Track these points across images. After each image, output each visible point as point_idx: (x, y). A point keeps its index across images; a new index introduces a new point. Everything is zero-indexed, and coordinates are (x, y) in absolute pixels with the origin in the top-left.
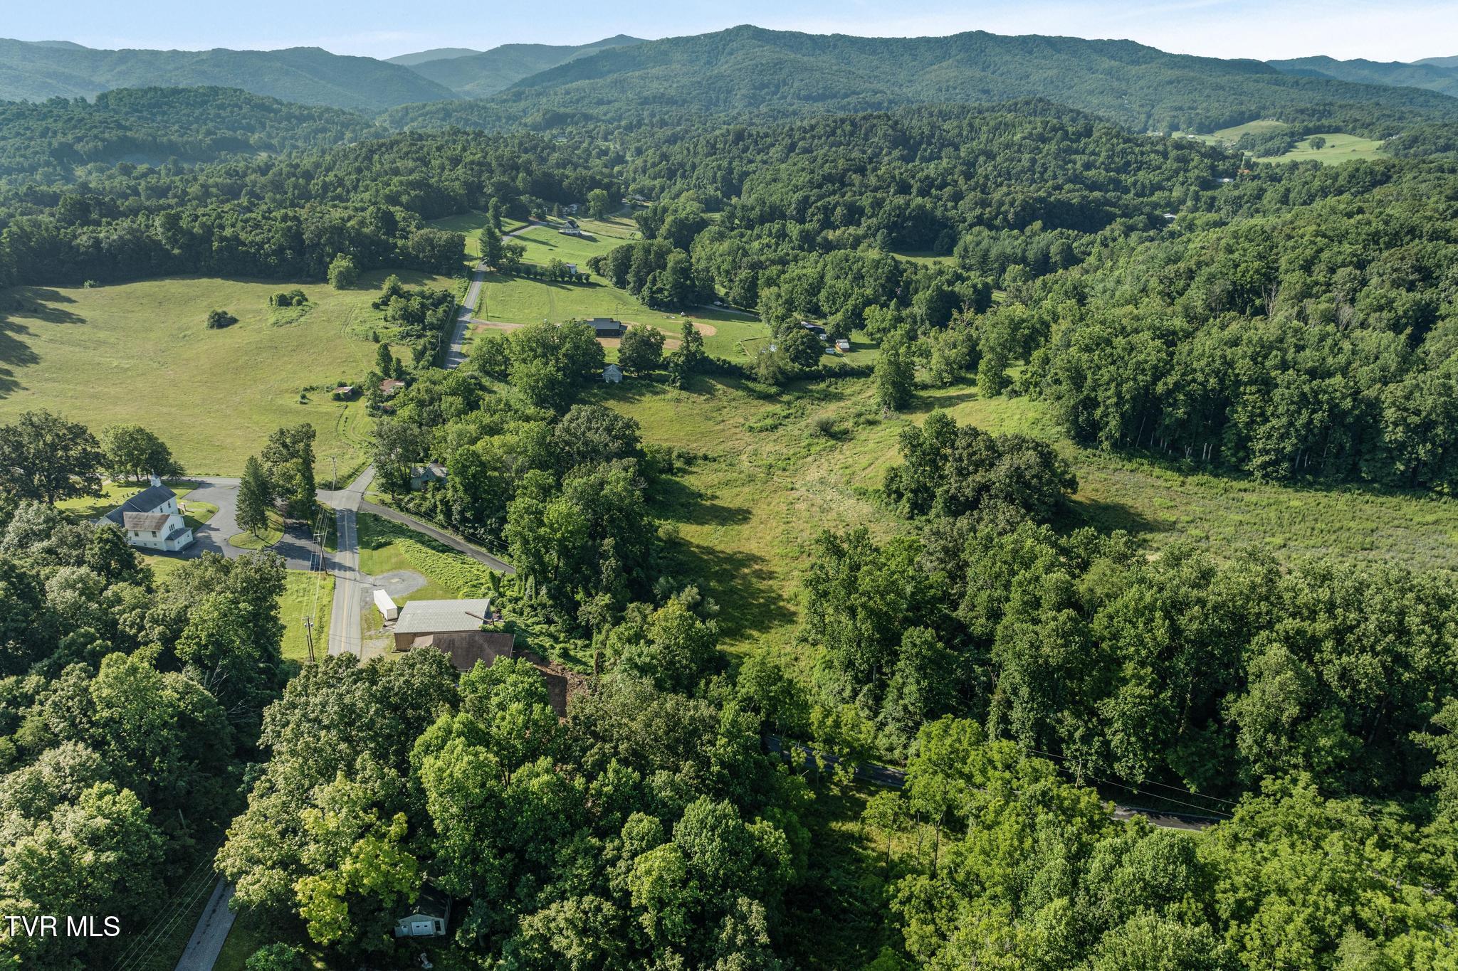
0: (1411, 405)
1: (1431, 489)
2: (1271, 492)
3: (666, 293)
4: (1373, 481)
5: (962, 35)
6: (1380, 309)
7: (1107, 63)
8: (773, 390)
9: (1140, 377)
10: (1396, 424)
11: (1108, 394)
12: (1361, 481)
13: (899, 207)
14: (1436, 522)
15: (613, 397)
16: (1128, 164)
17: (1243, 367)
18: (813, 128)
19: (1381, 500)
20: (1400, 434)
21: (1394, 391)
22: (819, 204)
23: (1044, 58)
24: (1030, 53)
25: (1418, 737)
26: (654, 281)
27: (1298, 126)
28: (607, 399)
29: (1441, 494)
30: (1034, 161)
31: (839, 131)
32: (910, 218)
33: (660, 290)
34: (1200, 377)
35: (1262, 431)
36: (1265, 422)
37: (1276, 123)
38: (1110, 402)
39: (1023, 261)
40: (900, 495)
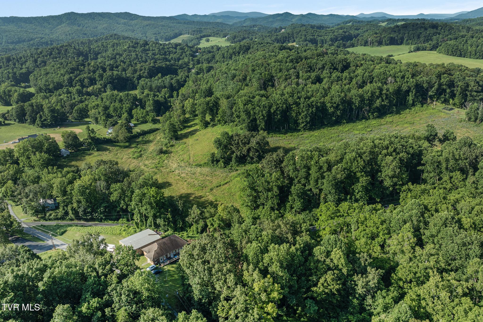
0: (333, 101)
1: (341, 123)
2: (307, 134)
3: (49, 120)
4: (328, 124)
5: (65, 14)
6: (308, 79)
7: (123, 21)
8: (127, 144)
9: (266, 109)
10: (330, 108)
11: (260, 115)
12: (325, 125)
13: (110, 76)
14: (348, 130)
15: (73, 160)
16: (165, 52)
17: (290, 100)
18: (41, 53)
19: (332, 128)
20: (332, 110)
21: (327, 98)
22: (77, 79)
23: (99, 20)
24: (94, 19)
25: (420, 168)
26: (41, 117)
27: (198, 36)
28: (71, 162)
29: (344, 123)
30: (137, 55)
31: (53, 53)
32: (115, 79)
33: (45, 120)
34: (281, 105)
35: (300, 117)
36: (300, 114)
37: (188, 36)
38: (260, 118)
39: (165, 87)
40: (218, 161)
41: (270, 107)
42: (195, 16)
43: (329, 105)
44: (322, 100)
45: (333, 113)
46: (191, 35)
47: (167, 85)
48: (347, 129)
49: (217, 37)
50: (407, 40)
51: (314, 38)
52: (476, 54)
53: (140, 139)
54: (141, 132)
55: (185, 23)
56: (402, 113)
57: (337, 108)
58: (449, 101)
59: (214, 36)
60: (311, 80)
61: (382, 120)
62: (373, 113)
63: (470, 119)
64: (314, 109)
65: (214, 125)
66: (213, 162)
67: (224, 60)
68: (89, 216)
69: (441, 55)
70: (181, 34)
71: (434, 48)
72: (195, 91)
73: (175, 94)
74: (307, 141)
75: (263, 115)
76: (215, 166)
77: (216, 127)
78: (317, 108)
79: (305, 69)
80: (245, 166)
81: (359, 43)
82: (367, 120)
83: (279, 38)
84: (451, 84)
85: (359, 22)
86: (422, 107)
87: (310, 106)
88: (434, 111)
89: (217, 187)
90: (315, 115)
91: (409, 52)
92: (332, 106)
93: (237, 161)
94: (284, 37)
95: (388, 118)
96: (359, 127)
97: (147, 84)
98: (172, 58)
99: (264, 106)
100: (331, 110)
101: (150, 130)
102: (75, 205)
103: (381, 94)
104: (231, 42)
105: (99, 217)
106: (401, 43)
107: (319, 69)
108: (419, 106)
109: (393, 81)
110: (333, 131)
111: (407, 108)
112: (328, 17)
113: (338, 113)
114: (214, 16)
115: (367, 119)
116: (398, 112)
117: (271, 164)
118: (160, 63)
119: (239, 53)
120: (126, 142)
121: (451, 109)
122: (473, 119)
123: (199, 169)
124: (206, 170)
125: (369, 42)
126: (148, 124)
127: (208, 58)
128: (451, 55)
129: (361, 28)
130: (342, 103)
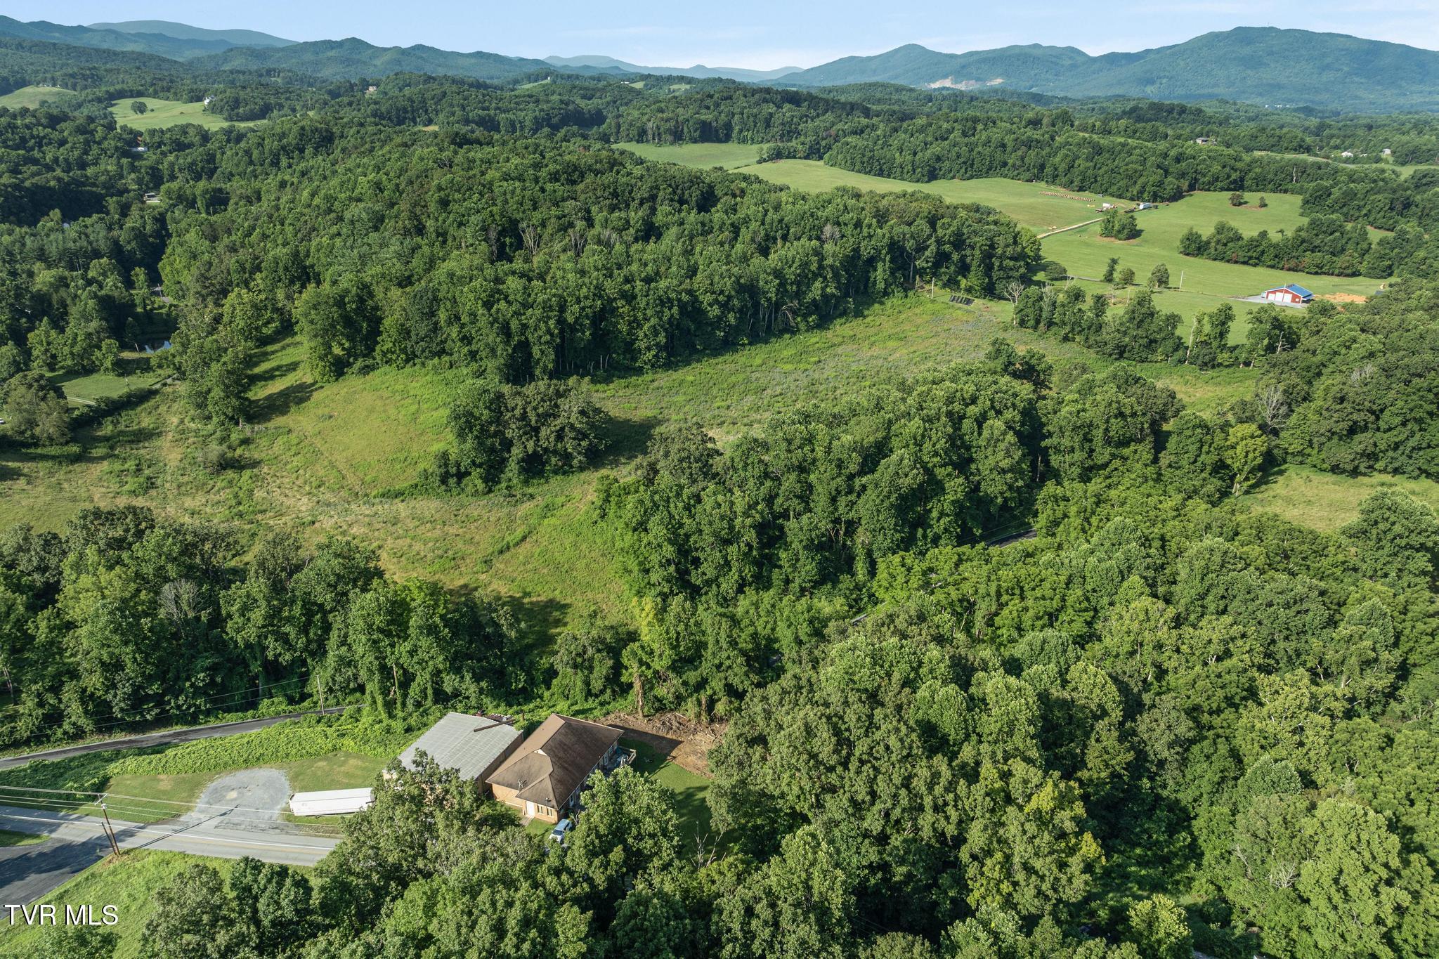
0: (716, 288)
1: (738, 344)
4: (706, 349)
6: (624, 228)
9: (552, 314)
10: (712, 305)
11: (540, 333)
25: (1048, 443)
27: (97, 92)
29: (744, 345)
34: (588, 303)
35: (641, 334)
36: (640, 326)
37: (55, 89)
38: (543, 340)
39: (97, 254)
40: (461, 476)
41: (562, 308)
42: (44, 26)
43: (708, 298)
44: (687, 285)
45: (719, 318)
46: (65, 86)
47: (103, 245)
48: (758, 361)
49: (167, 99)
50: (741, 131)
51: (489, 115)
52: (914, 170)
53: (107, 429)
54: (103, 406)
55: (20, 46)
56: (866, 313)
57: (725, 306)
58: (957, 283)
59: (155, 95)
60: (632, 231)
61: (829, 334)
62: (805, 317)
63: (1022, 323)
64: (675, 310)
65: (366, 370)
66: (444, 480)
67: (254, 171)
68: (149, 710)
69: (836, 170)
70: (23, 83)
71: (815, 152)
72: (248, 266)
73: (142, 277)
74: (680, 399)
75: (549, 332)
76: (455, 492)
77: (377, 372)
78: (682, 306)
79: (607, 202)
80: (547, 482)
81: (624, 134)
82: (793, 333)
83: (383, 109)
84: (959, 242)
85: (569, 77)
86: (906, 296)
87: (664, 302)
88: (937, 306)
89: (501, 552)
90: (678, 326)
91: (759, 162)
92: (716, 301)
93: (523, 470)
94: (398, 110)
95: (841, 329)
96: (785, 353)
97: (24, 245)
98: (56, 160)
99: (547, 307)
100: (715, 312)
101: (129, 396)
102: (94, 681)
103: (821, 267)
104: (226, 114)
105: (189, 708)
106: (727, 138)
107: (641, 204)
108: (899, 294)
109: (838, 235)
110: (727, 368)
111: (874, 302)
112: (473, 61)
113: (731, 318)
114: (109, 31)
115: (793, 331)
116: (859, 314)
117: (690, 468)
118: (33, 175)
119: (302, 151)
120: (67, 443)
121: (968, 302)
122: (1032, 323)
123: (401, 508)
124: (429, 506)
125: (650, 133)
126: (95, 376)
127: (193, 163)
128: (859, 172)
129: (598, 95)
130: (737, 292)
